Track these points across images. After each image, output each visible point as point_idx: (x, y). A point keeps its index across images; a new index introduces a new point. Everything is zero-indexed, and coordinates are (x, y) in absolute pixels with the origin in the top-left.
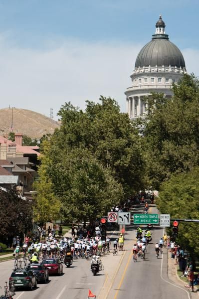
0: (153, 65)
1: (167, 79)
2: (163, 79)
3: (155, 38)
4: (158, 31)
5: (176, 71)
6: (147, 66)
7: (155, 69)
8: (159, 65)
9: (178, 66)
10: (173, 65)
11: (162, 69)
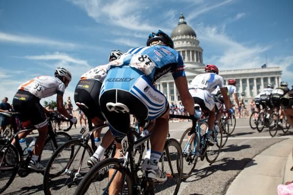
0: (179, 36)
1: (187, 42)
2: (185, 42)
3: (180, 24)
4: (181, 20)
5: (192, 38)
6: (176, 36)
7: (180, 38)
8: (182, 35)
9: (193, 36)
10: (190, 35)
11: (184, 37)
